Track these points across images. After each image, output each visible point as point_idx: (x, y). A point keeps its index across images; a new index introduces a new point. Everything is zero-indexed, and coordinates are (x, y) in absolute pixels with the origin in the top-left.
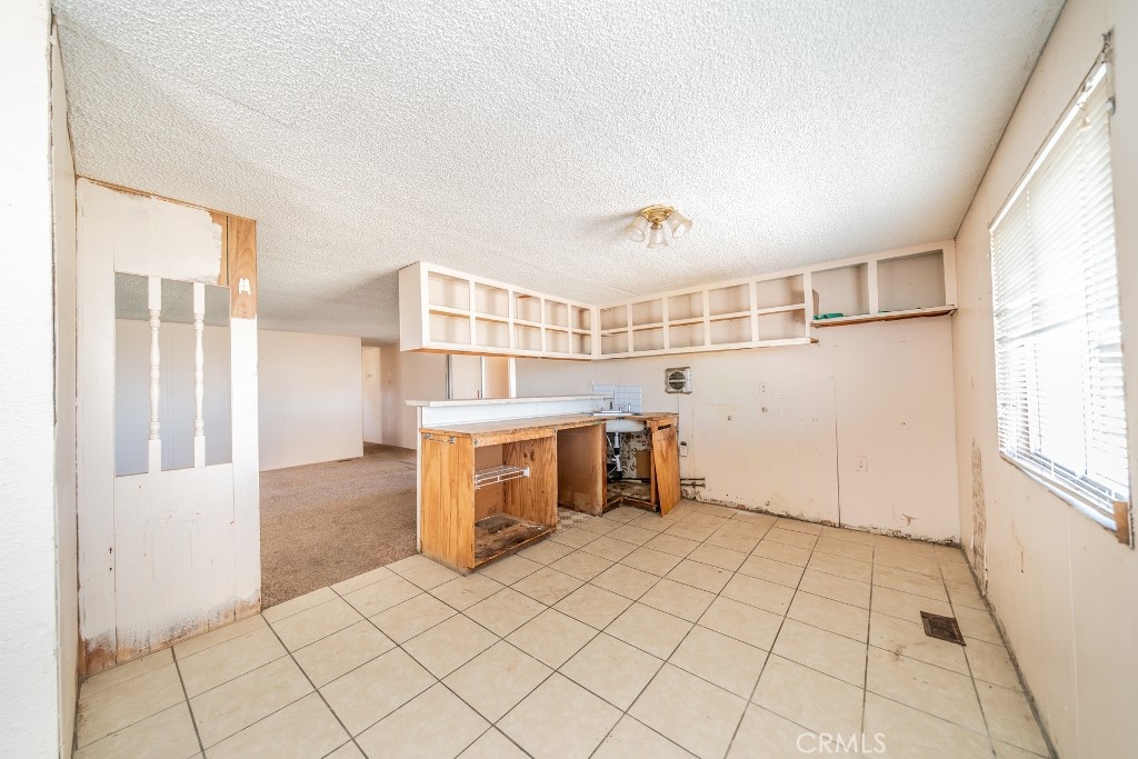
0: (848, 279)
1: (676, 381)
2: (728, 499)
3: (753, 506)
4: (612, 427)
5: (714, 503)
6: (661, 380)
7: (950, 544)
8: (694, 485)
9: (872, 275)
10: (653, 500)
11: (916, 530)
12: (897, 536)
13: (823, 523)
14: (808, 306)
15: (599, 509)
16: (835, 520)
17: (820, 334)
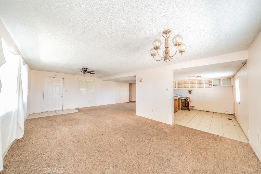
0: (218, 81)
1: (190, 92)
2: (198, 109)
3: (203, 110)
4: (182, 98)
5: (196, 110)
6: (187, 92)
7: (232, 115)
8: (193, 107)
9: (222, 81)
10: (188, 108)
11: (227, 113)
12: (224, 114)
13: (214, 112)
14: (212, 84)
15: (181, 109)
16: (215, 112)
17: (214, 87)
